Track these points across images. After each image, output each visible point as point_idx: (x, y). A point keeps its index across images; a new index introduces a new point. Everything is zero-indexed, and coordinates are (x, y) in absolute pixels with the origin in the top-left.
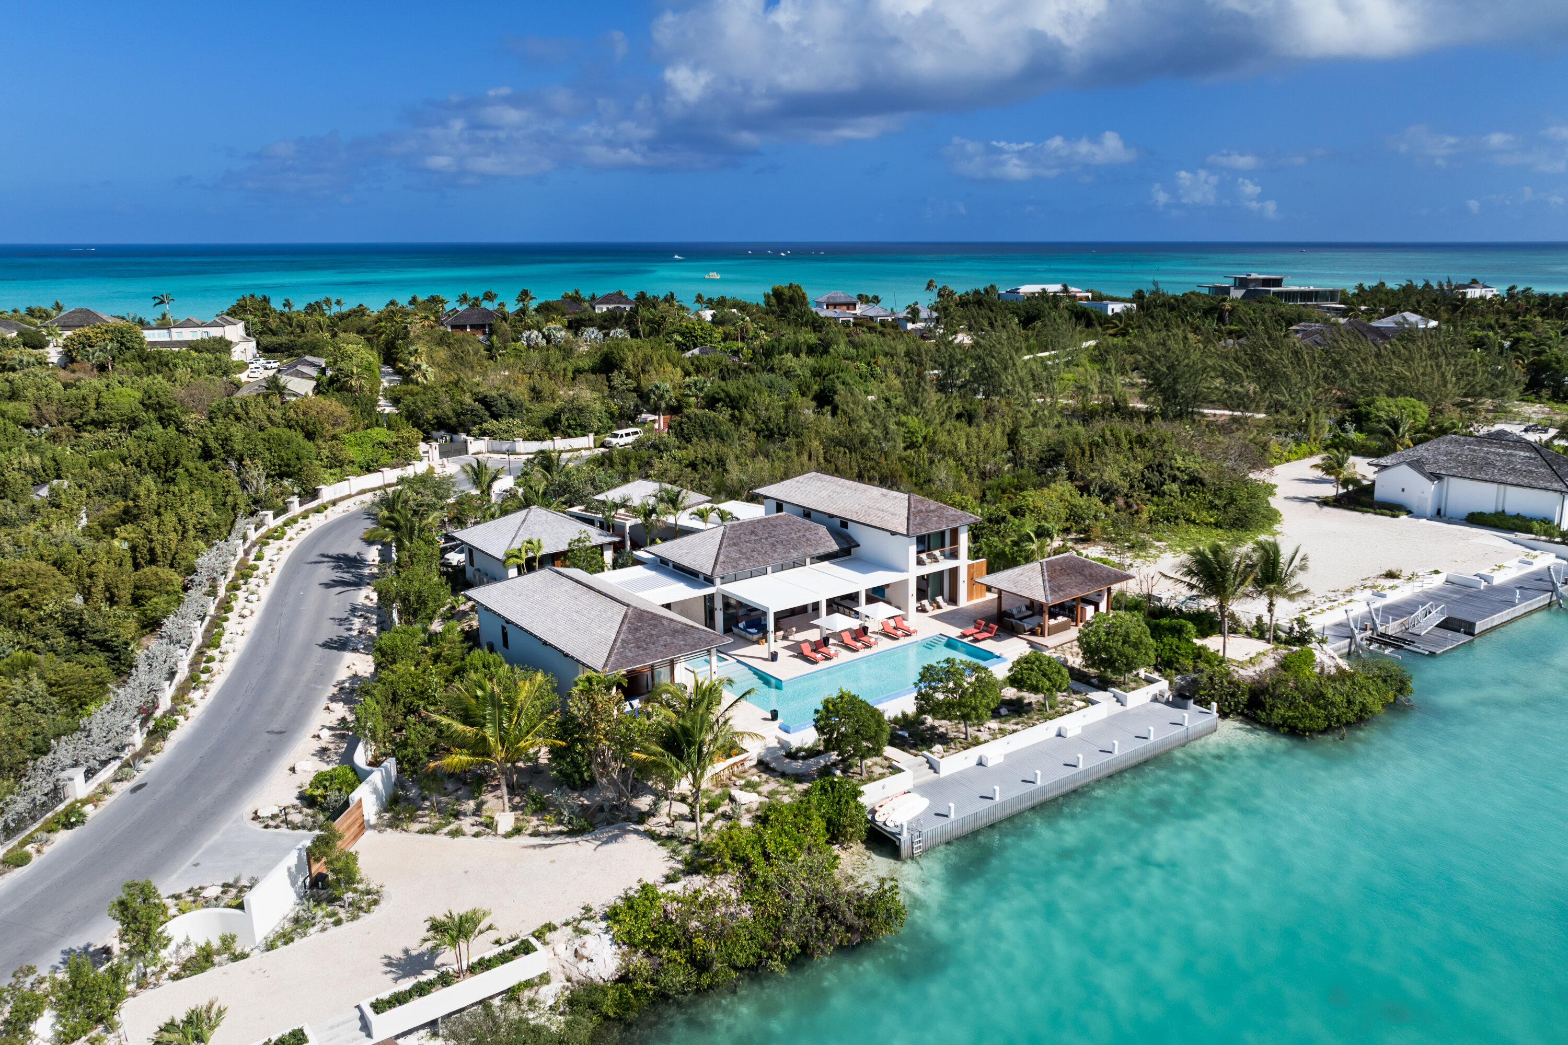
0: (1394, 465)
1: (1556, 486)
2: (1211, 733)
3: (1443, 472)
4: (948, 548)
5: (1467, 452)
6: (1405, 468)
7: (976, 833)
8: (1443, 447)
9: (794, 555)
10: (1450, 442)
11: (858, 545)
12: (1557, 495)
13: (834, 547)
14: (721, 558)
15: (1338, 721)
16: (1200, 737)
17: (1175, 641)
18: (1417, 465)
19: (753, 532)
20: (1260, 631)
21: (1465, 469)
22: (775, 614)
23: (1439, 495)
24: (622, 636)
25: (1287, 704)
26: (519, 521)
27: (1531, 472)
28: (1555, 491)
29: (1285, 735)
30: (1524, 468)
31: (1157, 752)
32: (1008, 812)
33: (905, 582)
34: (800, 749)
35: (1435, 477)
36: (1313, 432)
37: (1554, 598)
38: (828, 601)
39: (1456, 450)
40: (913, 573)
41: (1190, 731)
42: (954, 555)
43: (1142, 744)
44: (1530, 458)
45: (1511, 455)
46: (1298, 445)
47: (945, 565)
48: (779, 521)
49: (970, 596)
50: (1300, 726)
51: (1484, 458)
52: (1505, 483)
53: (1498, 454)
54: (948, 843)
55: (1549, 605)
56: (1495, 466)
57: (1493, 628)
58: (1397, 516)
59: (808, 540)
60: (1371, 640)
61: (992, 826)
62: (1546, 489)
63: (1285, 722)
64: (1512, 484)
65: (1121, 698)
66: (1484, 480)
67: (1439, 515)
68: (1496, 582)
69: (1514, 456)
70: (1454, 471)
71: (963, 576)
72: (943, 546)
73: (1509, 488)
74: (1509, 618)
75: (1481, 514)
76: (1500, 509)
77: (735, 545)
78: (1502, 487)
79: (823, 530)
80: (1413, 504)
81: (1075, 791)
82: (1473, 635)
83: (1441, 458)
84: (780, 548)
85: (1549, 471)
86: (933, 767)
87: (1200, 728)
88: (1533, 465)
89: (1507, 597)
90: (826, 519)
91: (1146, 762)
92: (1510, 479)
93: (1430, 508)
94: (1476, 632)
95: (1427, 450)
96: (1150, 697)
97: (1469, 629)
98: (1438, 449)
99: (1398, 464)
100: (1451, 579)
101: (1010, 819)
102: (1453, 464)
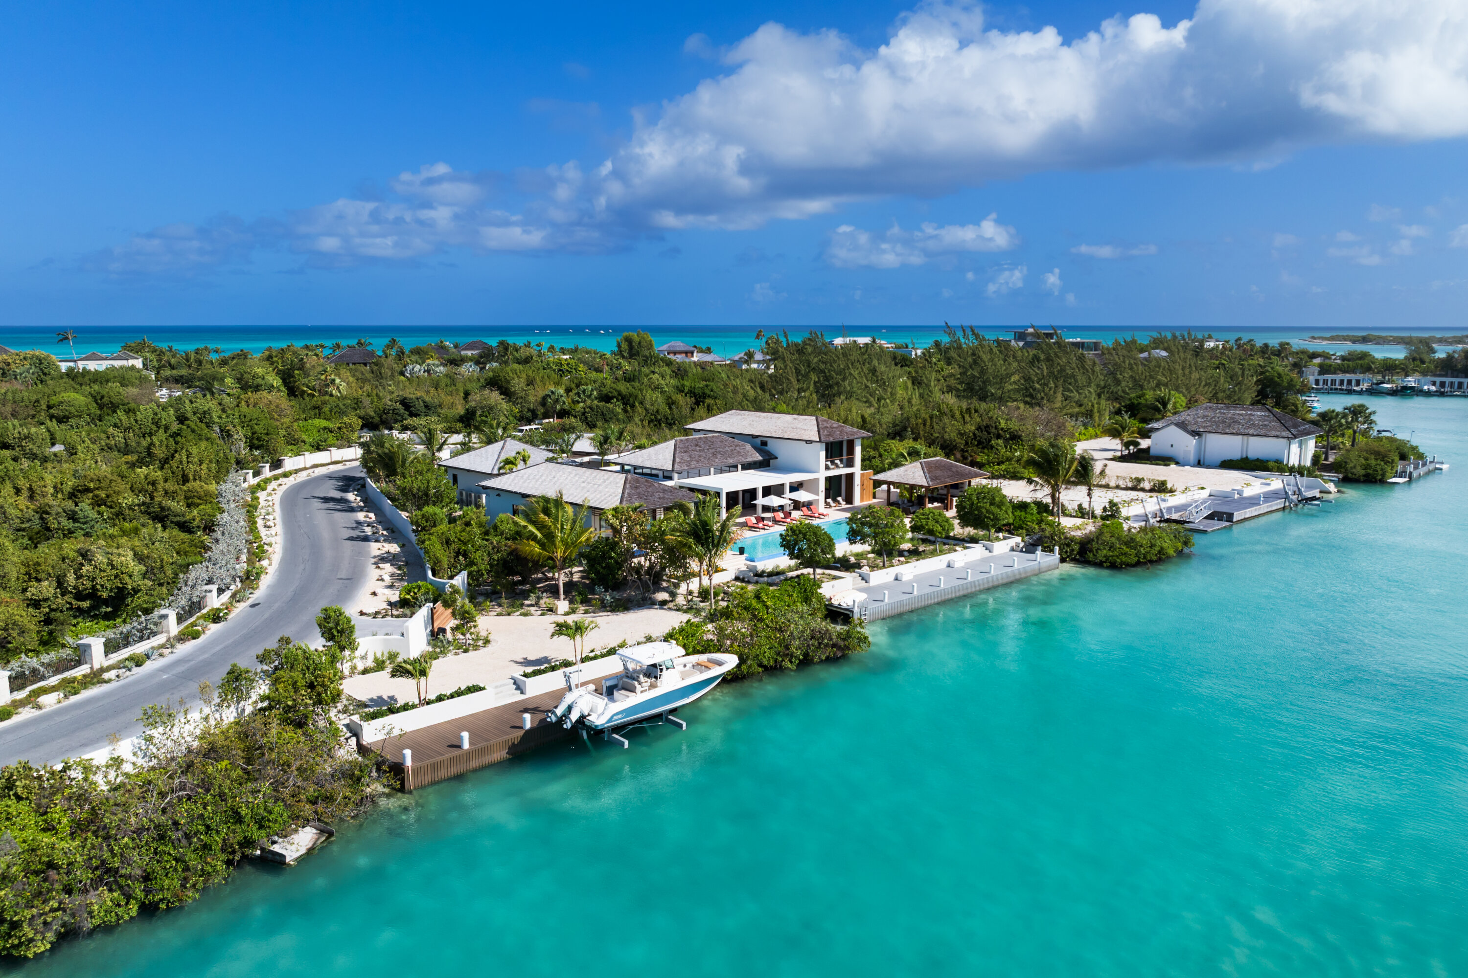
0: (1163, 427)
1: (1284, 434)
2: (1054, 569)
3: (1202, 430)
4: (845, 457)
5: (1218, 415)
6: (1173, 428)
7: (900, 615)
8: (1201, 412)
9: (731, 461)
10: (1206, 408)
11: (776, 458)
12: (1285, 441)
13: (759, 458)
14: (677, 460)
15: (1145, 558)
16: (1046, 571)
17: (1023, 514)
18: (1182, 426)
19: (697, 445)
20: (1082, 512)
21: (1218, 427)
22: (728, 494)
23: (1200, 449)
24: (627, 491)
25: (1107, 548)
26: (499, 449)
27: (1266, 425)
28: (1284, 437)
29: (1107, 568)
30: (1261, 423)
31: (1019, 577)
32: (922, 604)
33: (816, 481)
34: (763, 572)
35: (1195, 433)
36: (1097, 419)
37: (1287, 504)
38: (764, 488)
39: (1209, 413)
40: (822, 475)
41: (1041, 565)
42: (850, 463)
43: (1009, 569)
44: (1265, 416)
45: (1251, 414)
46: (1086, 428)
47: (844, 471)
48: (714, 439)
49: (862, 499)
50: (1119, 560)
51: (1231, 418)
52: (1248, 435)
53: (1241, 415)
54: (883, 619)
55: (1284, 508)
56: (1239, 423)
57: (1245, 519)
58: (1169, 465)
59: (739, 452)
60: (1160, 521)
61: (912, 611)
62: (1277, 437)
63: (1107, 559)
64: (1253, 435)
65: (989, 547)
66: (1232, 434)
67: (1199, 464)
68: (1245, 494)
69: (1253, 415)
70: (1210, 429)
71: (857, 481)
72: (841, 455)
73: (1252, 439)
74: (1256, 514)
75: (1231, 461)
76: (1244, 456)
77: (685, 452)
78: (1245, 437)
79: (748, 447)
80: (1180, 455)
81: (965, 596)
82: (1232, 521)
83: (1199, 420)
84: (719, 456)
85: (1278, 424)
86: (864, 578)
87: (1048, 564)
88: (1267, 420)
89: (1256, 502)
90: (751, 438)
91: (1012, 582)
92: (1251, 432)
93: (1192, 458)
94: (1234, 520)
95: (1189, 415)
96: (1009, 548)
97: (1229, 517)
98: (1197, 414)
99: (1168, 425)
100: (1213, 493)
101: (925, 608)
102: (1209, 424)
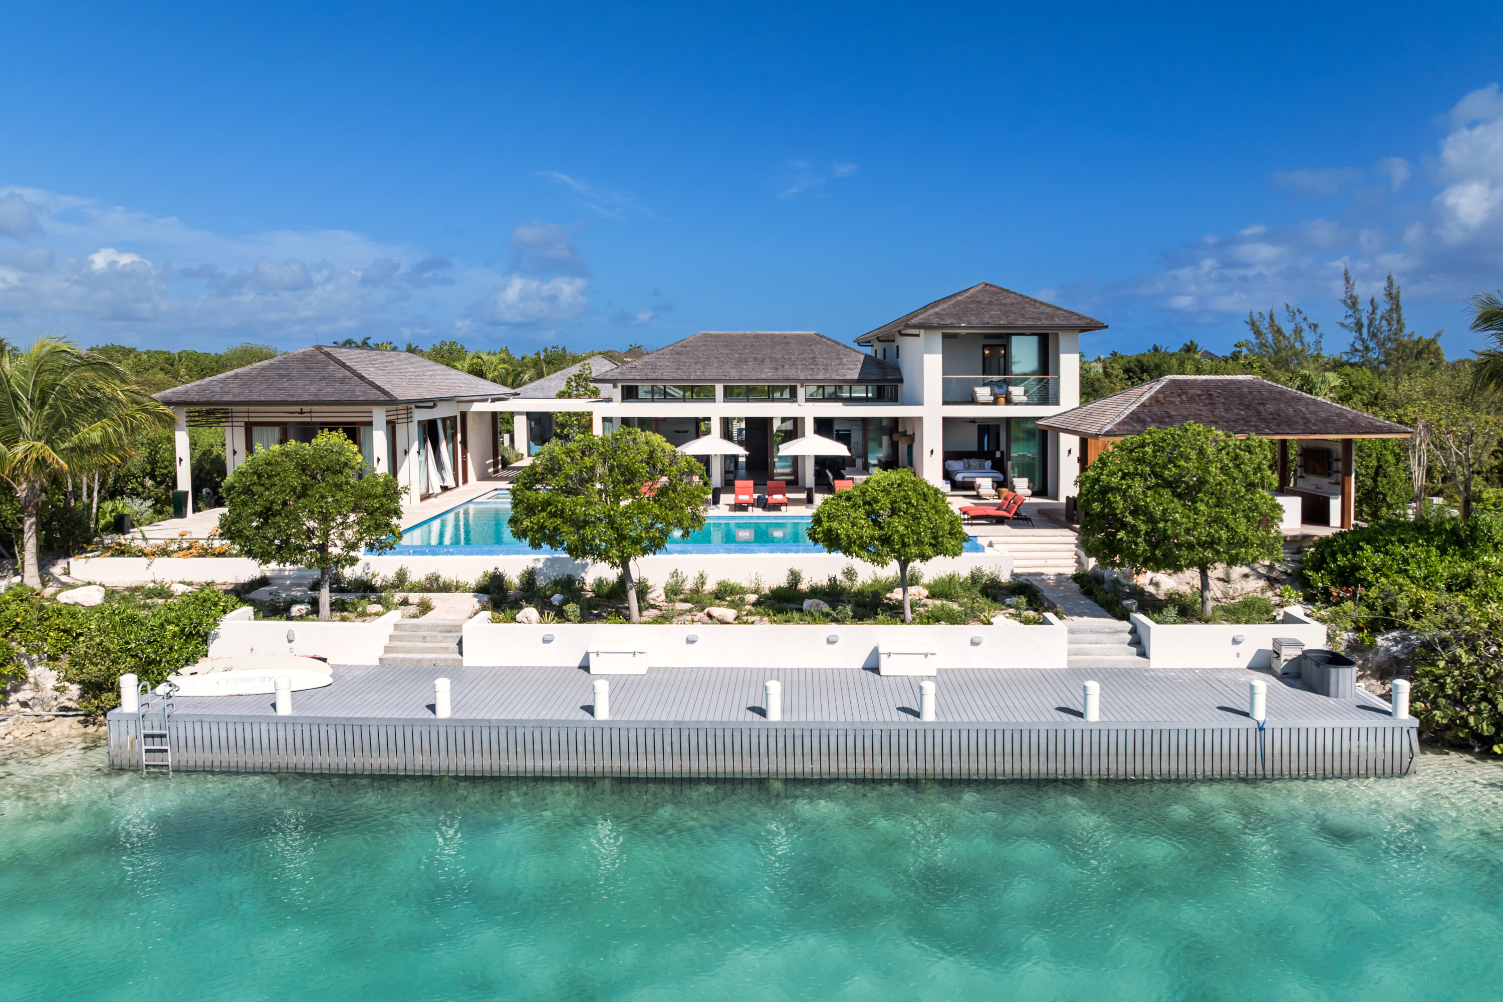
9: (766, 375)
11: (902, 380)
19: (729, 345)
47: (1020, 410)
59: (814, 363)
79: (856, 357)
84: (750, 365)
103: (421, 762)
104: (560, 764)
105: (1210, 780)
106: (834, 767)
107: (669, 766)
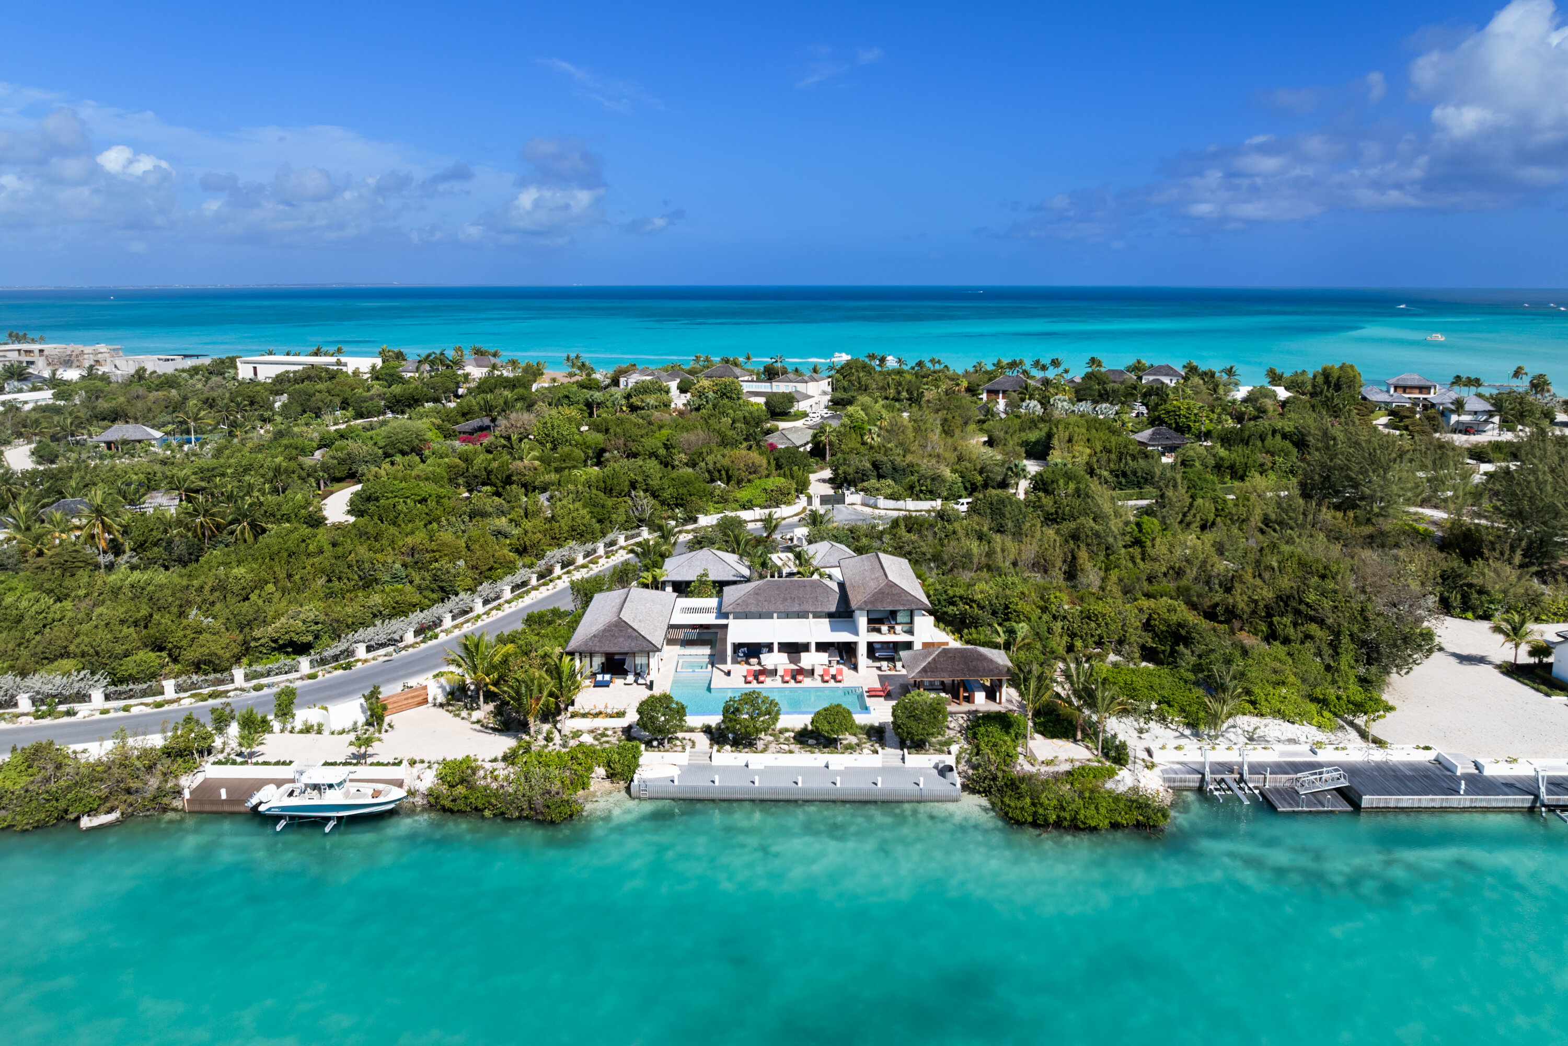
2: (952, 801)
13: (832, 609)
14: (739, 601)
24: (596, 633)
31: (885, 797)
32: (725, 796)
37: (1537, 804)
40: (863, 639)
41: (924, 792)
42: (910, 632)
43: (868, 786)
47: (899, 638)
55: (1531, 810)
57: (1400, 809)
59: (817, 600)
61: (713, 801)
65: (905, 758)
68: (1487, 772)
79: (836, 595)
81: (795, 802)
82: (1358, 807)
84: (788, 602)
86: (711, 757)
87: (937, 793)
91: (873, 802)
94: (1364, 805)
96: (933, 764)
100: (1441, 760)
103: (711, 796)
104: (746, 796)
105: (908, 802)
106: (814, 797)
107: (773, 797)
